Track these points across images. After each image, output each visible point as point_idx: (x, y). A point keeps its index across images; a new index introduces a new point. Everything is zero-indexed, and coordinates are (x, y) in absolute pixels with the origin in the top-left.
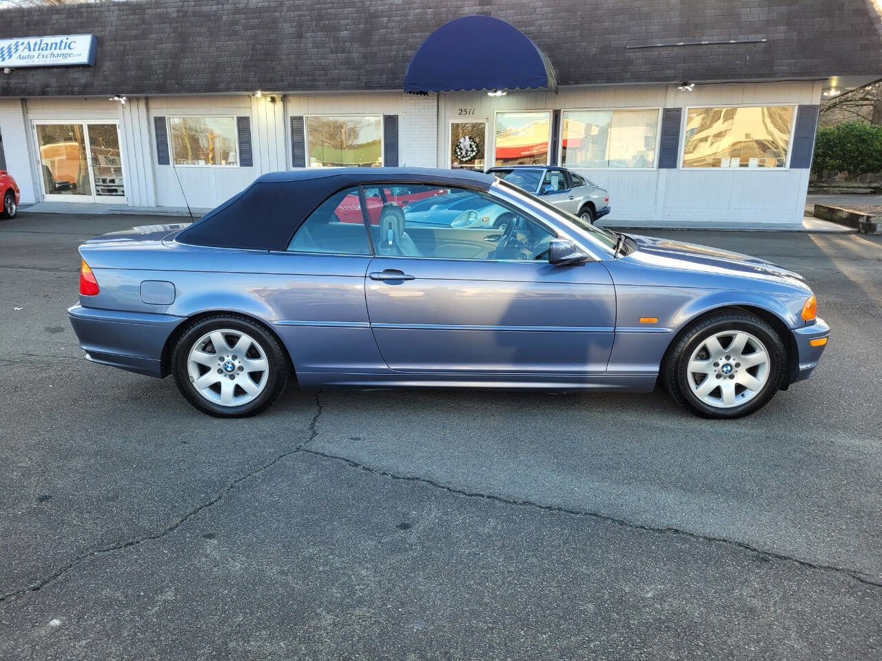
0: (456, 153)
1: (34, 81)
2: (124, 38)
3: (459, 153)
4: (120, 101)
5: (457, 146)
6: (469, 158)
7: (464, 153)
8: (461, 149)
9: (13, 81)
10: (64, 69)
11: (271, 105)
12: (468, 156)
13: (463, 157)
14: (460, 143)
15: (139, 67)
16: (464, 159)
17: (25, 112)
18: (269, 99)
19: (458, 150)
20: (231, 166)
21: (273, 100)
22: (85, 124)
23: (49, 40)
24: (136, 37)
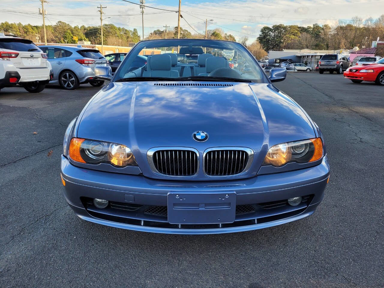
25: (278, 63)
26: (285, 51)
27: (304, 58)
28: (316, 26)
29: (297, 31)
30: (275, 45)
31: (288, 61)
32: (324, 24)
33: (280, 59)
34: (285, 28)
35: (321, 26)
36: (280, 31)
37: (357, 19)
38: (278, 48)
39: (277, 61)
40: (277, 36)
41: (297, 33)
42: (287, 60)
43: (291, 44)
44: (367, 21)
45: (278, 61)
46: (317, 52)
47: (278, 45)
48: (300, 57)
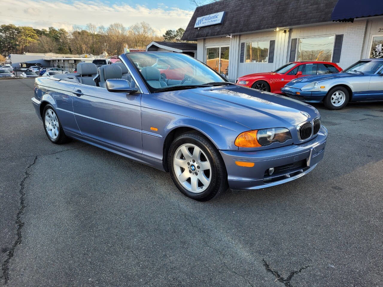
0: (373, 53)
1: (205, 31)
2: (235, 11)
3: (374, 54)
4: (230, 37)
5: (374, 50)
6: (381, 56)
7: (378, 54)
8: (376, 51)
9: (200, 32)
10: (214, 26)
11: (284, 34)
12: (380, 56)
13: (376, 56)
14: (376, 48)
15: (236, 23)
16: (377, 57)
17: (204, 44)
18: (283, 31)
19: (374, 52)
20: (265, 63)
21: (285, 32)
22: (220, 47)
23: (212, 15)
24: (238, 10)
25: (25, 68)
26: (28, 54)
27: (54, 62)
28: (53, 30)
29: (33, 34)
30: (10, 48)
31: (37, 65)
32: (60, 28)
33: (26, 64)
34: (17, 29)
35: (57, 29)
36: (11, 32)
37: (90, 26)
38: (14, 50)
39: (23, 66)
40: (9, 37)
41: (33, 35)
42: (35, 65)
43: (30, 47)
44: (100, 28)
45: (25, 66)
46: (72, 57)
47: (13, 48)
48: (49, 61)
